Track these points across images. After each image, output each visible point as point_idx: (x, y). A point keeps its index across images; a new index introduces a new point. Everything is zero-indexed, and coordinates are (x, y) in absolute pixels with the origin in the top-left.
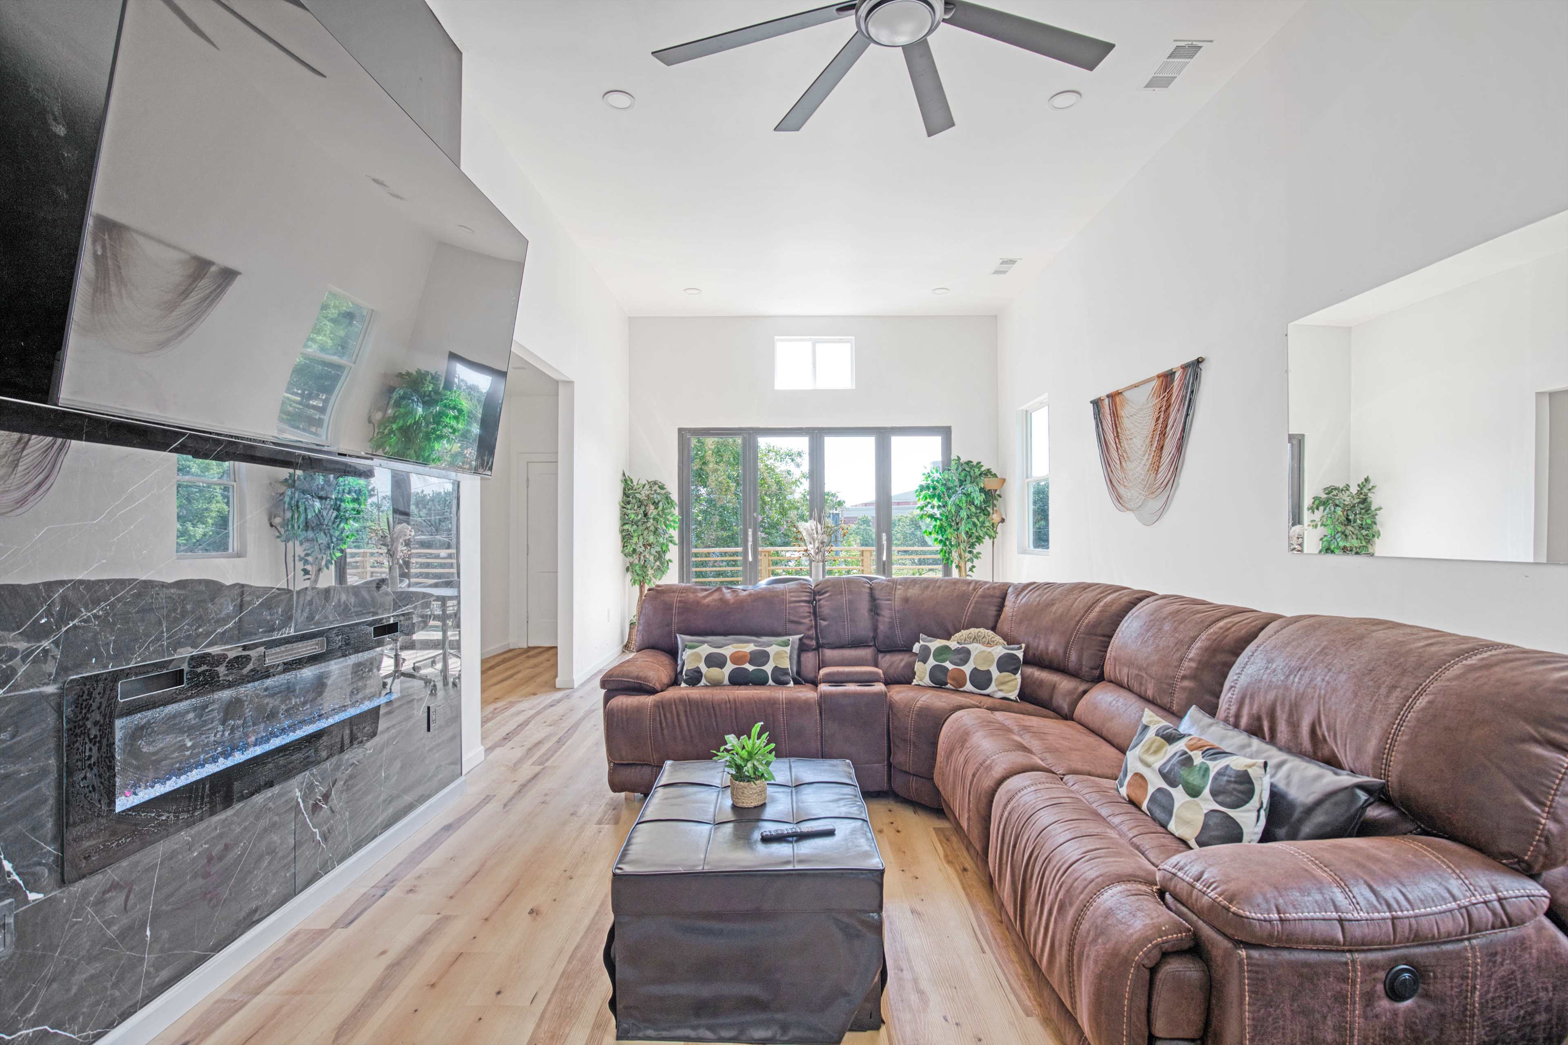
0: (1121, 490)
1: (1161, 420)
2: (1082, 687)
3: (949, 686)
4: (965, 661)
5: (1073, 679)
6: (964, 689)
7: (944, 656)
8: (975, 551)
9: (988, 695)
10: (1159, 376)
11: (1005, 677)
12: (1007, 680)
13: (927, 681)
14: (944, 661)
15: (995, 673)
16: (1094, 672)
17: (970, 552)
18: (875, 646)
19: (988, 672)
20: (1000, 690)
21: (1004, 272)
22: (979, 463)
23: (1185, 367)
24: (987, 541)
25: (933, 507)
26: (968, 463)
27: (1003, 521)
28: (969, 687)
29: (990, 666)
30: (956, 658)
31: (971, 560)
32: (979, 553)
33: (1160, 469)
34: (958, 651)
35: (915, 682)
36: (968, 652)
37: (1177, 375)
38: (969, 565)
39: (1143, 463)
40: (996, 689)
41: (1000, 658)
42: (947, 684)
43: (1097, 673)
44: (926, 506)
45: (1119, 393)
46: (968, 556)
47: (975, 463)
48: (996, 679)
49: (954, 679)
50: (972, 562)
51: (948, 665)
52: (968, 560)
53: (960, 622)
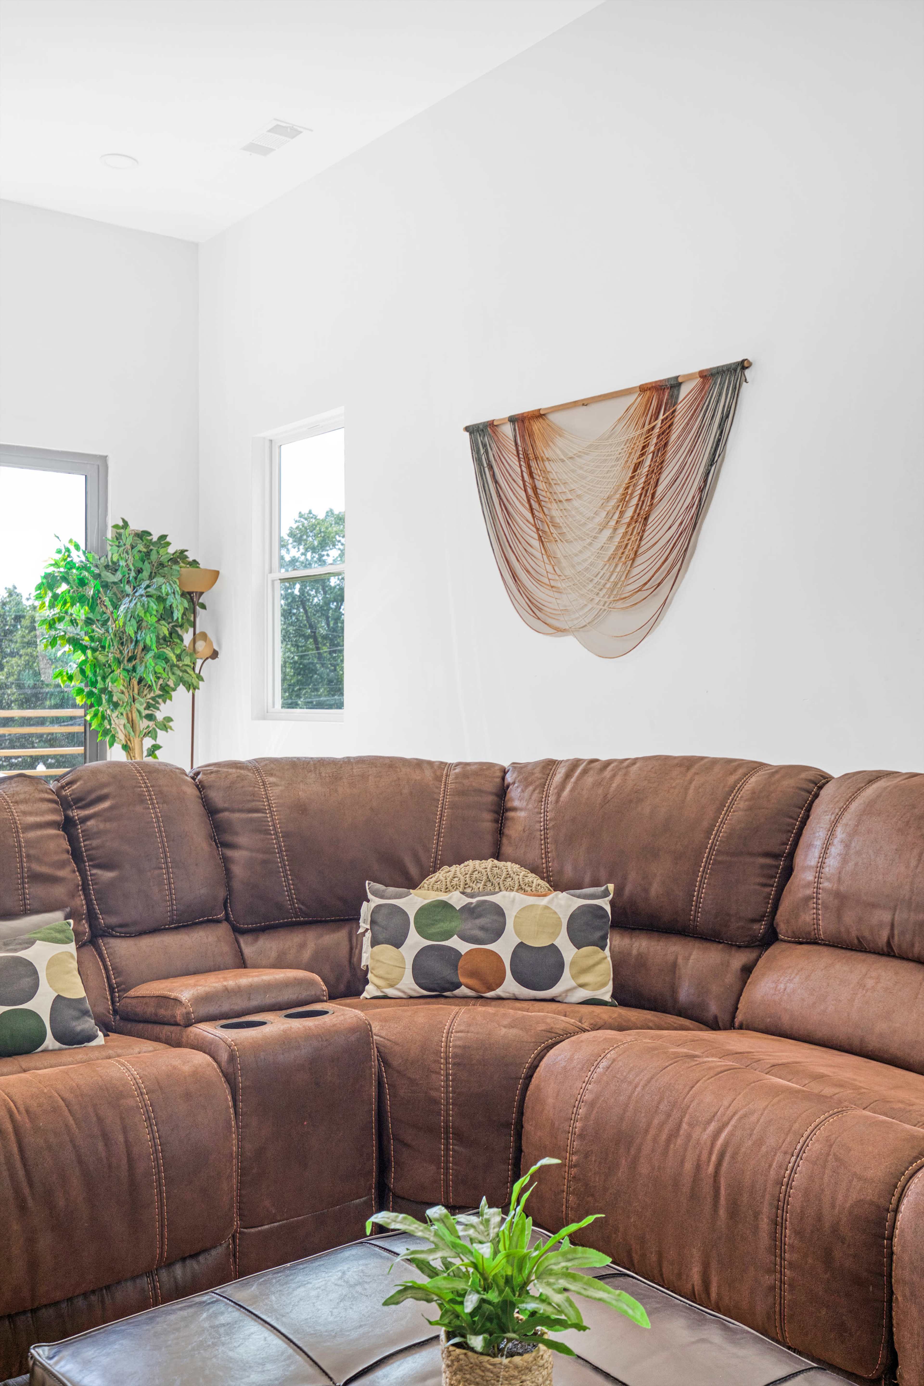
0: (541, 594)
1: (645, 469)
2: (739, 959)
3: (463, 990)
4: (497, 933)
5: (714, 947)
6: (499, 992)
7: (445, 926)
8: (160, 716)
9: (552, 1000)
10: (643, 389)
11: (587, 956)
12: (591, 962)
13: (408, 984)
14: (448, 936)
15: (569, 952)
16: (756, 926)
17: (150, 717)
18: (227, 919)
19: (553, 948)
20: (581, 986)
21: (265, 151)
22: (163, 537)
23: (708, 376)
24: (181, 695)
25: (73, 622)
26: (142, 535)
27: (215, 655)
28: (510, 986)
29: (556, 934)
30: (470, 926)
31: (151, 733)
32: (169, 719)
33: (639, 560)
34: (469, 911)
35: (370, 991)
36: (499, 912)
37: (685, 390)
38: (148, 742)
39: (598, 544)
40: (573, 983)
41: (572, 918)
42: (458, 986)
43: (760, 928)
44: (61, 619)
45: (539, 415)
46: (143, 724)
47: (155, 538)
48: (572, 963)
49: (473, 974)
50: (155, 738)
51: (455, 943)
52: (146, 735)
53: (427, 850)
